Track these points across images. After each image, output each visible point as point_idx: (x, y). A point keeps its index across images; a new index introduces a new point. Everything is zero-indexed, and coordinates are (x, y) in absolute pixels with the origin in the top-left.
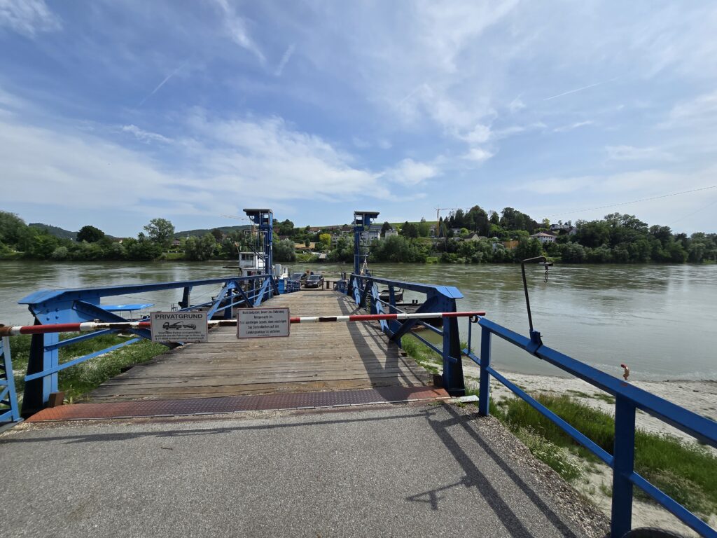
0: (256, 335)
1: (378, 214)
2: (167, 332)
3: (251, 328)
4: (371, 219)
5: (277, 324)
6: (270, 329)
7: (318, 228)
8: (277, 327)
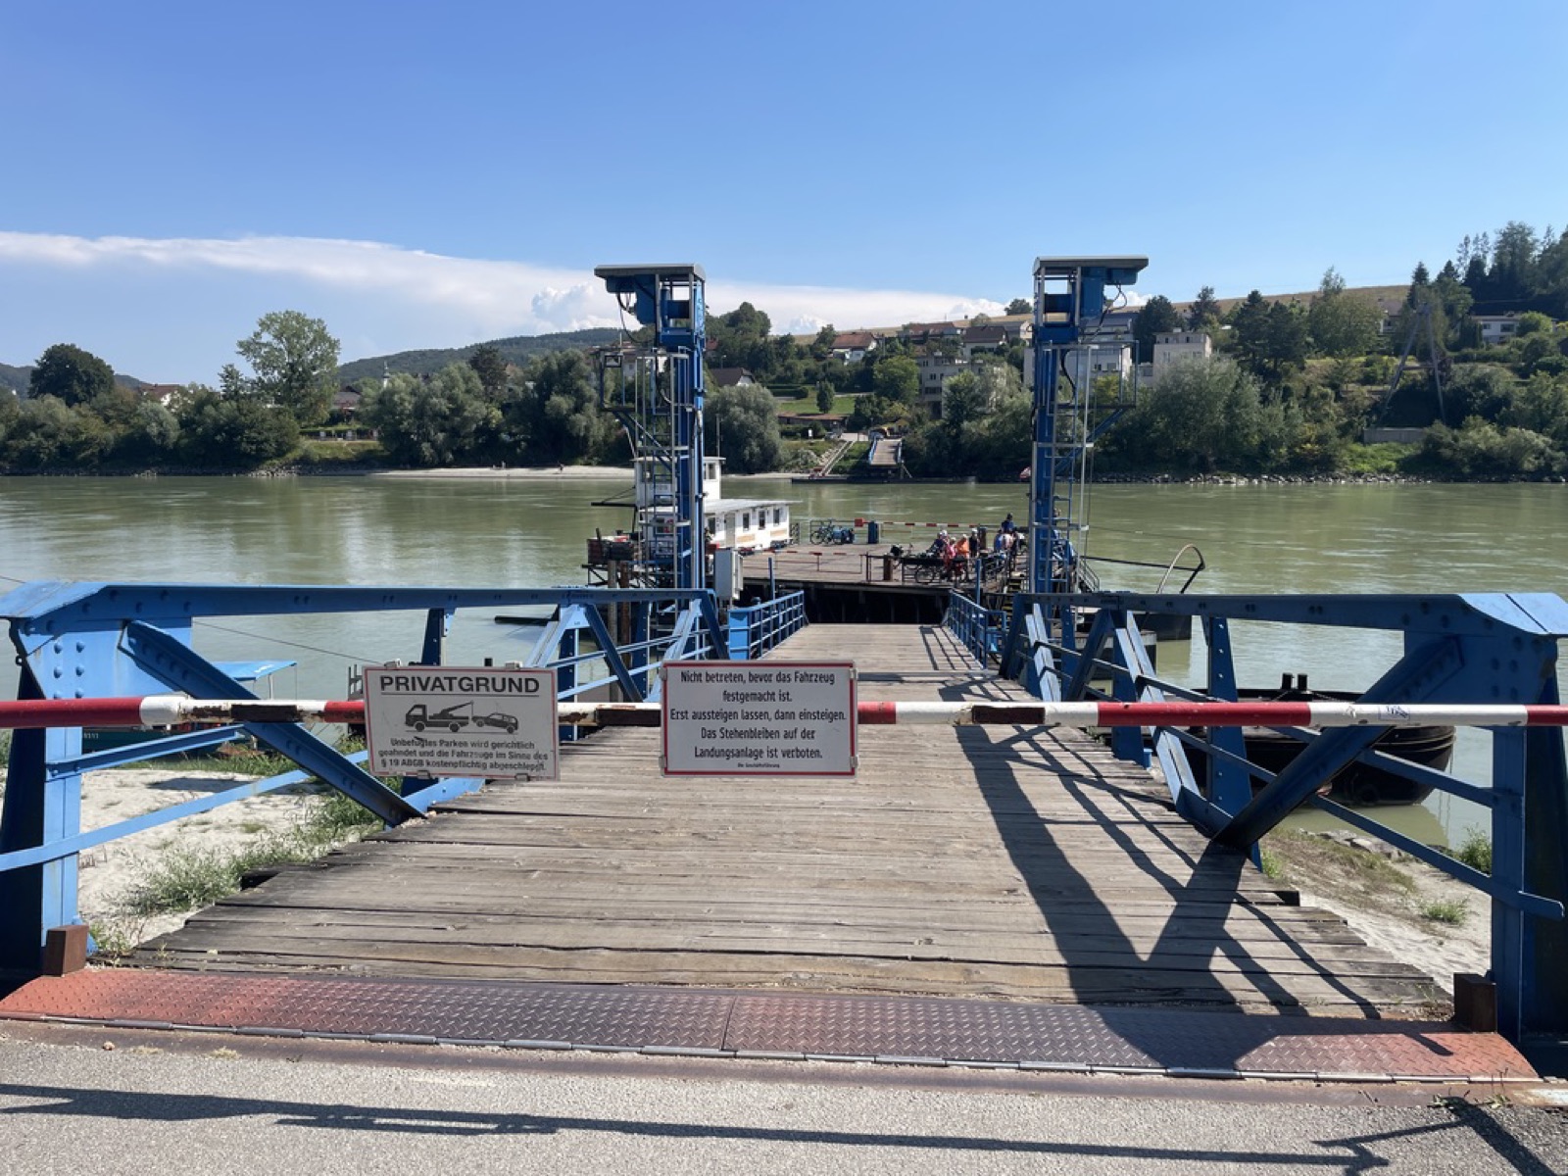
0: (732, 764)
1: (1142, 263)
2: (422, 741)
3: (711, 734)
4: (1110, 291)
5: (810, 725)
6: (782, 744)
7: (868, 336)
8: (808, 734)
